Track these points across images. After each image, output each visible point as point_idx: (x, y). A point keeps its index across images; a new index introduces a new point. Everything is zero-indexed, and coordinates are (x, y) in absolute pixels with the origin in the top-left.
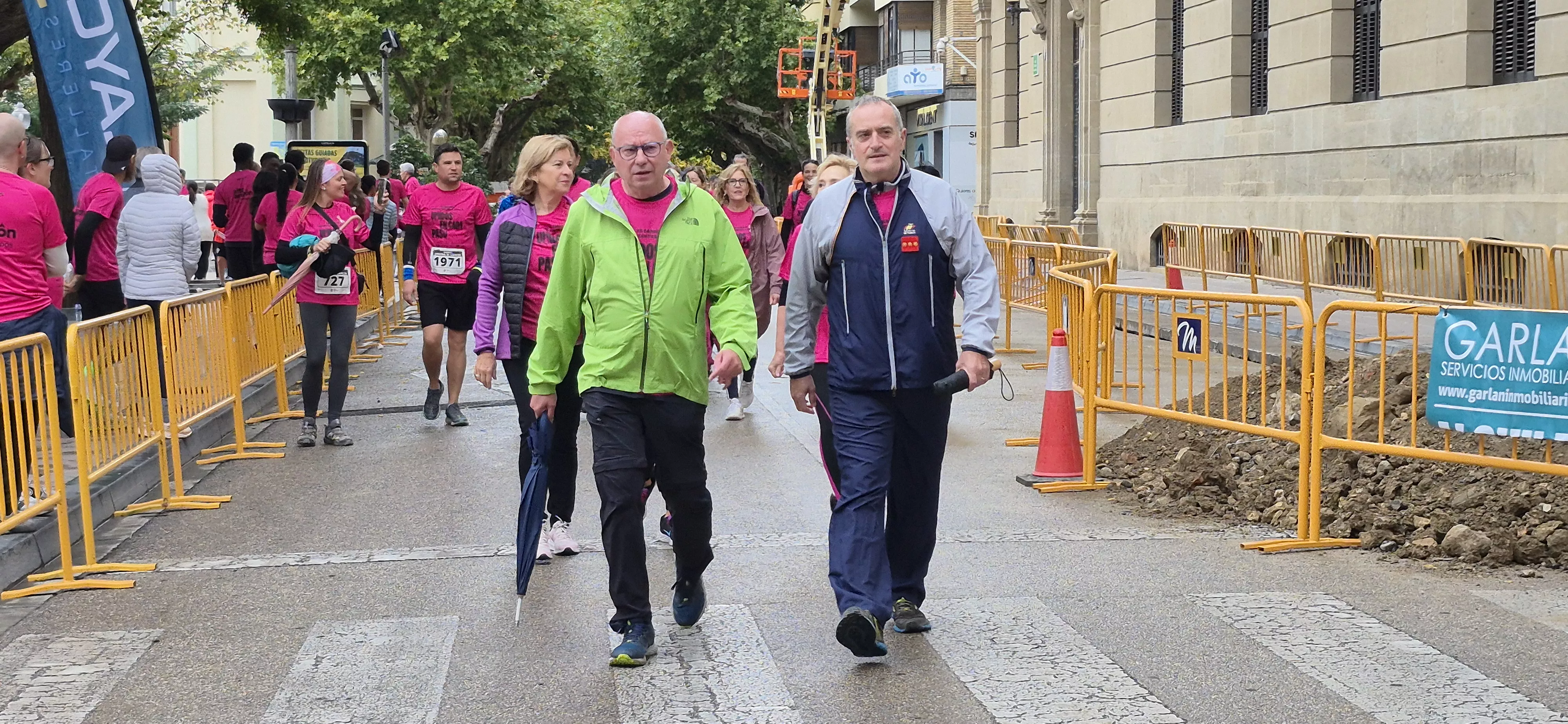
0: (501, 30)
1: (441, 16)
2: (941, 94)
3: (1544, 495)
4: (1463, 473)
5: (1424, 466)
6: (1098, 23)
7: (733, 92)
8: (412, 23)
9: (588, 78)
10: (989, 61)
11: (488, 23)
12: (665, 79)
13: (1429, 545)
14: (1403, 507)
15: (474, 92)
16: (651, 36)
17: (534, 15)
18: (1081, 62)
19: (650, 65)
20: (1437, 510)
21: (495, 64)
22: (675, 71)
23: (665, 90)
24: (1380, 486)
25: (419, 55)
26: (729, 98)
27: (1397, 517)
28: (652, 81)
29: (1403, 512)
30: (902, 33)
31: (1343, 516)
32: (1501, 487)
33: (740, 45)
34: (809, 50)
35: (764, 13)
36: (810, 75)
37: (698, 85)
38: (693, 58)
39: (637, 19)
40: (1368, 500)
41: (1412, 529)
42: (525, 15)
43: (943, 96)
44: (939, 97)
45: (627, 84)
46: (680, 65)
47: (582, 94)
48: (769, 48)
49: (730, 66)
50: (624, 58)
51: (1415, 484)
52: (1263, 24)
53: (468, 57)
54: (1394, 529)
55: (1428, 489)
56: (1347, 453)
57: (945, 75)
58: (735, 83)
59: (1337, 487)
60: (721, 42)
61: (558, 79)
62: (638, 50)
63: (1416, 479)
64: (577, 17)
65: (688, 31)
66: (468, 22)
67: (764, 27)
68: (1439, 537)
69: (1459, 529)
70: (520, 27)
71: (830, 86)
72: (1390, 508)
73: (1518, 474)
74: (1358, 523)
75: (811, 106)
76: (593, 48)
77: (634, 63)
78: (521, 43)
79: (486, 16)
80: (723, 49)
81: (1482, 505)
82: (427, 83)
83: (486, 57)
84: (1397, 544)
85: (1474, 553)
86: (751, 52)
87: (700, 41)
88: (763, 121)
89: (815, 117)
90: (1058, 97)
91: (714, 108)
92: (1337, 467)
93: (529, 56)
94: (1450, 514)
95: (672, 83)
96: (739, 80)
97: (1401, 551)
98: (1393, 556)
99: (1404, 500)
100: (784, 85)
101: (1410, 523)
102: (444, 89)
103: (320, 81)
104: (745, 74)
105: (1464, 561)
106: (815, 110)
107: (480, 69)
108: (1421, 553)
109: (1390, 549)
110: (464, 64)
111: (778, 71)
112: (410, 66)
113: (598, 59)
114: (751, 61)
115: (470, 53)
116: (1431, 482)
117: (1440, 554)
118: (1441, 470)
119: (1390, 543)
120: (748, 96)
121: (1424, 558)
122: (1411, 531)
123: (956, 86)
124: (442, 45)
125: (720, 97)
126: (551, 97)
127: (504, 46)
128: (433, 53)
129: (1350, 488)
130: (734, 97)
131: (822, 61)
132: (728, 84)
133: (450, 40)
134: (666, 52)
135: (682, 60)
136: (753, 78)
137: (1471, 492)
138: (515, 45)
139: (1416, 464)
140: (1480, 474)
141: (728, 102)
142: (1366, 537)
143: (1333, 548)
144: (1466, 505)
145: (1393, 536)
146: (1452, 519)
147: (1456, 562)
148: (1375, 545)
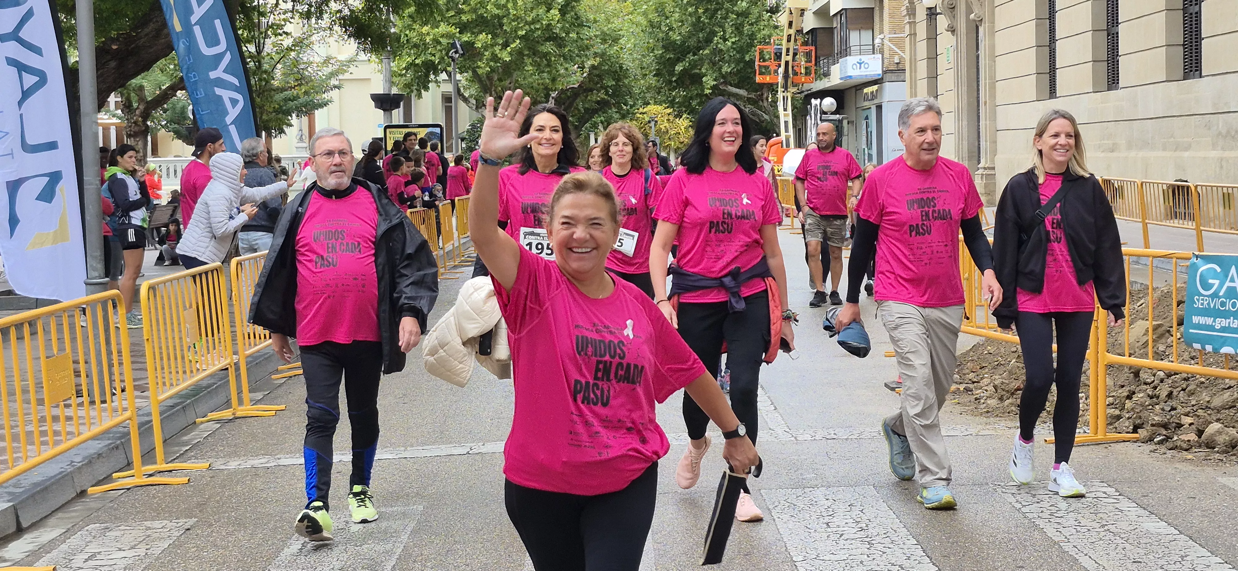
0: (550, 37)
1: (505, 28)
2: (880, 77)
4: (1220, 381)
5: (1190, 377)
6: (993, 22)
7: (725, 79)
8: (484, 34)
9: (618, 71)
10: (915, 51)
11: (540, 32)
12: (674, 70)
13: (1192, 439)
14: (1173, 409)
15: (532, 83)
16: (663, 39)
17: (574, 25)
18: (981, 52)
19: (662, 60)
20: (1199, 411)
21: (545, 62)
22: (681, 64)
23: (674, 79)
24: (1157, 392)
25: (489, 57)
26: (722, 83)
27: (1168, 417)
28: (664, 71)
29: (1173, 413)
30: (851, 32)
31: (1127, 416)
33: (729, 44)
34: (779, 47)
35: (747, 20)
36: (780, 66)
37: (699, 74)
38: (694, 55)
39: (651, 25)
40: (1147, 403)
41: (1179, 426)
42: (567, 25)
43: (882, 78)
44: (879, 79)
45: (646, 75)
46: (684, 60)
47: (614, 83)
48: (751, 45)
49: (722, 60)
50: (643, 55)
51: (1184, 390)
52: (1115, 21)
53: (525, 58)
54: (1165, 426)
55: (1193, 394)
56: (1131, 367)
57: (883, 63)
58: (726, 72)
59: (1124, 392)
60: (715, 42)
61: (596, 72)
62: (653, 50)
63: (1184, 386)
64: (610, 26)
65: (691, 35)
66: (524, 32)
67: (747, 30)
68: (1200, 433)
69: (1216, 426)
70: (564, 35)
71: (795, 74)
72: (1163, 409)
74: (1138, 421)
75: (780, 90)
76: (621, 48)
77: (650, 59)
78: (565, 46)
79: (538, 26)
80: (717, 46)
81: (1235, 407)
82: (497, 77)
83: (539, 57)
84: (1168, 439)
85: (1226, 446)
86: (738, 49)
87: (699, 42)
88: (749, 101)
89: (784, 97)
90: (965, 79)
91: (711, 91)
92: (1125, 376)
93: (571, 56)
94: (1209, 415)
95: (679, 73)
96: (729, 70)
97: (1169, 444)
98: (1162, 448)
99: (1174, 403)
100: (761, 73)
101: (1178, 421)
102: (509, 82)
103: (417, 78)
104: (733, 66)
105: (1218, 452)
106: (784, 92)
107: (535, 66)
108: (1185, 446)
109: (1161, 442)
110: (523, 63)
111: (757, 63)
112: (483, 66)
113: (625, 56)
114: (738, 56)
115: (527, 55)
116: (1195, 389)
117: (1200, 446)
118: (1203, 380)
119: (1162, 437)
120: (736, 82)
121: (1186, 450)
122: (1179, 428)
123: (892, 71)
124: (505, 49)
125: (715, 83)
126: (591, 85)
127: (552, 49)
128: (499, 55)
129: (1134, 393)
130: (725, 83)
131: (788, 55)
132: (721, 73)
133: (512, 46)
134: (674, 50)
135: (685, 56)
136: (739, 68)
137: (1227, 396)
138: (561, 48)
139: (1184, 375)
140: (1233, 383)
141: (721, 87)
142: (1142, 433)
143: (1118, 441)
144: (1222, 407)
145: (1163, 431)
146: (1208, 418)
147: (1213, 453)
148: (1151, 439)
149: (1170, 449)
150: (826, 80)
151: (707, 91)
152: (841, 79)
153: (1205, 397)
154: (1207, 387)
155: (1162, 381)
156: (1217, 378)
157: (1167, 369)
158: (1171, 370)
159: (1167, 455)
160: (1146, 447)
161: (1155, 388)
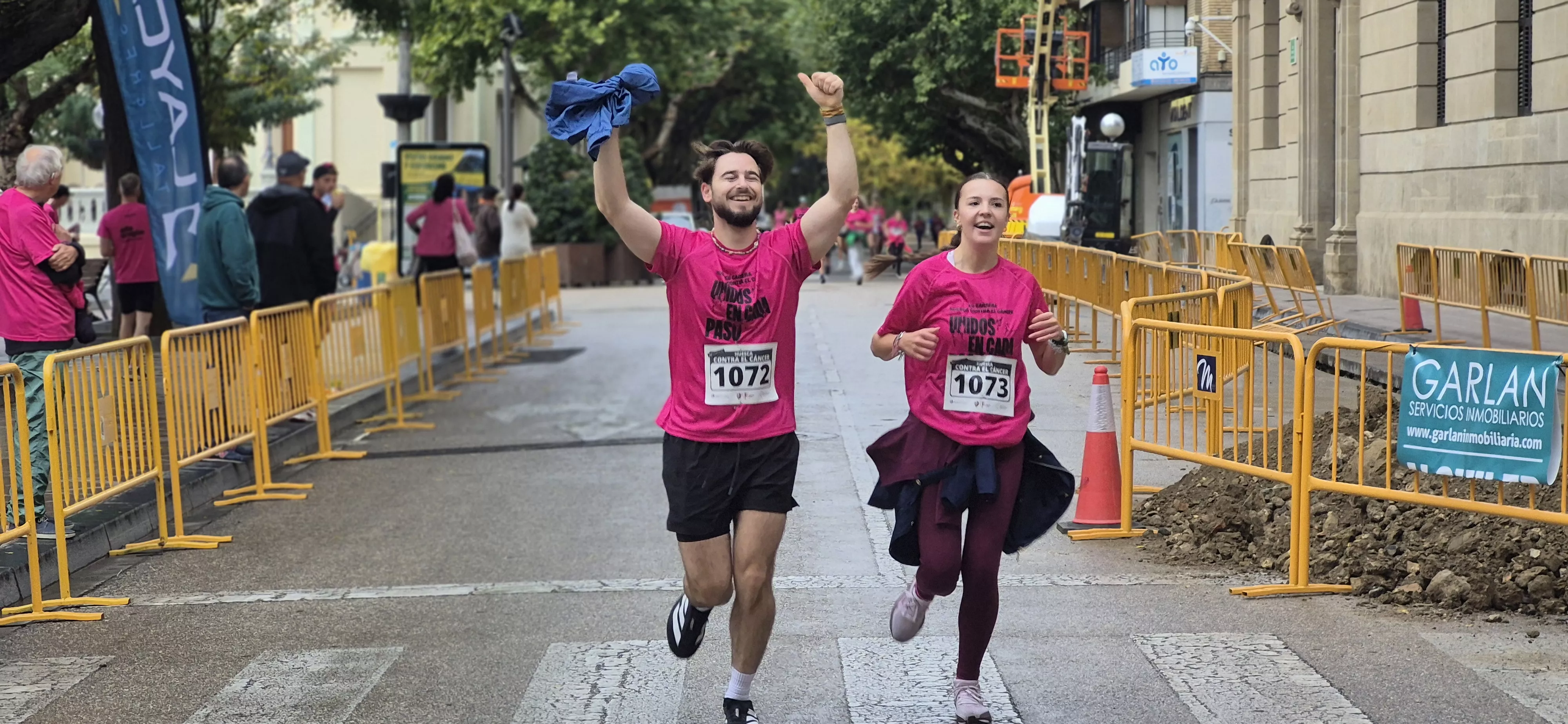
2: (1195, 83)
3: (1534, 540)
4: (1464, 518)
5: (1427, 511)
7: (950, 80)
9: (781, 61)
10: (1247, 43)
12: (868, 65)
13: (1413, 590)
14: (1399, 552)
16: (851, 13)
20: (1431, 555)
22: (880, 55)
23: (869, 78)
24: (1385, 532)
26: (945, 86)
27: (1392, 563)
28: (853, 66)
29: (1398, 558)
30: (1151, 10)
31: (1345, 562)
32: (1497, 532)
33: (957, 23)
34: (1031, 31)
36: (1031, 61)
37: (907, 71)
40: (1369, 546)
41: (1404, 574)
43: (1198, 85)
44: (1194, 86)
46: (885, 48)
49: (945, 48)
51: (1417, 529)
54: (1385, 574)
55: (1428, 534)
56: (1357, 498)
57: (1199, 61)
59: (1347, 533)
60: (935, 19)
62: (836, 30)
63: (1418, 524)
65: (895, 7)
68: (1426, 582)
69: (1445, 574)
71: (1056, 74)
72: (1387, 553)
73: (1513, 520)
74: (1356, 569)
75: (1031, 98)
80: (937, 28)
81: (1475, 550)
84: (1386, 589)
85: (1453, 599)
86: (971, 32)
87: (909, 19)
88: (987, 115)
89: (1035, 113)
90: (1315, 90)
91: (927, 99)
92: (1351, 511)
93: (702, 38)
94: (1443, 560)
95: (877, 69)
96: (956, 65)
97: (1384, 597)
98: (1374, 602)
99: (1403, 546)
100: (1003, 72)
101: (1403, 569)
103: (456, 68)
104: (963, 58)
105: (1443, 607)
106: (1036, 103)
108: (1403, 598)
109: (1376, 595)
110: (624, 47)
111: (997, 56)
114: (971, 43)
115: (632, 35)
116: (1431, 528)
117: (1424, 600)
118: (1442, 516)
119: (1379, 588)
120: (969, 85)
121: (1404, 604)
122: (1404, 577)
123: (1212, 75)
124: (597, 25)
125: (934, 86)
126: (738, 84)
127: (671, 26)
128: (586, 35)
129: (1360, 533)
130: (951, 86)
131: (1045, 44)
132: (943, 71)
133: (607, 20)
134: (871, 32)
135: (887, 42)
136: (973, 63)
137: (1467, 537)
138: (686, 24)
139: (1420, 510)
140: (1477, 520)
141: (944, 92)
142: (1357, 583)
143: (1324, 594)
144: (1461, 551)
145: (1382, 581)
146: (1439, 564)
147: (1437, 607)
148: (1364, 591)
149: (1386, 603)
150: (1113, 85)
151: (922, 99)
152: (1134, 84)
153: (1442, 537)
154: (1446, 526)
155: (1394, 517)
156: (1461, 513)
157: (1401, 502)
158: (1406, 503)
159: (1378, 609)
160: (1355, 600)
161: (1384, 527)
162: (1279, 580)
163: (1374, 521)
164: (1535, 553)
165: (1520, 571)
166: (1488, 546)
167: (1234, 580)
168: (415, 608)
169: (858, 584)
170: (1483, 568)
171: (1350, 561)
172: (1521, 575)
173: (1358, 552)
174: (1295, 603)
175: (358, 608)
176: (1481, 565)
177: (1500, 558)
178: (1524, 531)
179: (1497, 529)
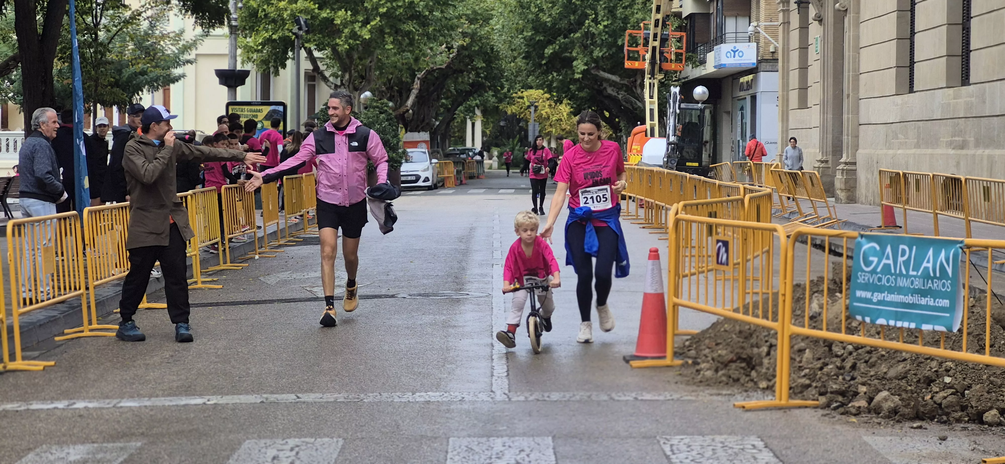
1: (366, 5)
2: (755, 66)
3: (947, 371)
4: (899, 354)
5: (873, 350)
6: (858, 13)
7: (596, 63)
9: (489, 52)
10: (788, 40)
11: (402, 10)
12: (543, 53)
13: (862, 405)
14: (853, 378)
16: (532, 20)
19: (532, 42)
20: (875, 381)
21: (407, 41)
22: (551, 47)
23: (544, 62)
24: (844, 364)
25: (348, 34)
26: (593, 68)
27: (847, 386)
28: (534, 54)
29: (852, 382)
30: (727, 19)
31: (816, 385)
32: (922, 365)
33: (601, 27)
36: (647, 52)
37: (569, 58)
38: (565, 37)
40: (832, 374)
41: (856, 394)
43: (757, 68)
44: (754, 68)
45: (516, 57)
46: (555, 43)
47: (484, 65)
49: (593, 43)
50: (512, 36)
51: (866, 362)
53: (386, 36)
54: (842, 393)
55: (874, 366)
57: (758, 52)
58: (598, 57)
59: (819, 364)
60: (587, 25)
61: (465, 53)
62: (523, 31)
63: (867, 358)
65: (561, 17)
67: (620, 13)
68: (870, 400)
69: (884, 394)
70: (427, 13)
71: (664, 60)
72: (845, 379)
73: (933, 357)
74: (823, 390)
75: (647, 76)
76: (492, 29)
77: (520, 40)
78: (429, 25)
79: (400, 4)
80: (588, 29)
81: (906, 377)
82: (356, 56)
83: (401, 36)
84: (843, 405)
85: (889, 412)
86: (610, 33)
87: (571, 23)
88: (621, 87)
89: (650, 84)
91: (581, 76)
92: (822, 350)
93: (435, 35)
94: (883, 384)
95: (549, 57)
96: (600, 54)
97: (841, 410)
98: (834, 413)
99: (856, 374)
100: (629, 58)
101: (855, 390)
102: (369, 61)
103: (274, 54)
104: (605, 50)
105: (882, 417)
106: (650, 78)
107: (396, 45)
108: (854, 411)
109: (836, 408)
110: (384, 41)
111: (626, 48)
112: (341, 43)
113: (495, 38)
114: (610, 40)
115: (388, 33)
116: (876, 361)
117: (869, 412)
118: (884, 353)
119: (838, 404)
120: (609, 67)
121: (855, 415)
122: (856, 396)
123: (767, 61)
124: (366, 27)
125: (586, 67)
126: (462, 66)
127: (414, 27)
128: (359, 33)
129: (827, 365)
130: (597, 68)
131: (656, 40)
132: (592, 58)
133: (372, 23)
134: (545, 32)
135: (556, 39)
136: (611, 53)
137: (900, 368)
138: (424, 27)
139: (868, 348)
140: (908, 356)
141: (593, 72)
142: (823, 400)
143: (800, 407)
144: (896, 378)
145: (840, 399)
146: (880, 387)
147: (877, 418)
148: (828, 406)
149: (842, 414)
150: (702, 67)
151: (577, 76)
152: (715, 67)
153: (883, 368)
154: (886, 360)
155: (850, 353)
156: (896, 351)
157: (855, 343)
158: (859, 344)
159: (836, 419)
160: (821, 412)
161: (843, 360)
162: (770, 397)
163: (837, 356)
164: (948, 380)
165: (937, 393)
166: (915, 374)
167: (739, 397)
168: (161, 414)
169: (475, 398)
170: (911, 390)
171: (819, 384)
172: (938, 395)
173: (825, 378)
174: (779, 414)
175: (122, 413)
176: (910, 388)
177: (924, 383)
178: (941, 364)
179: (922, 363)
